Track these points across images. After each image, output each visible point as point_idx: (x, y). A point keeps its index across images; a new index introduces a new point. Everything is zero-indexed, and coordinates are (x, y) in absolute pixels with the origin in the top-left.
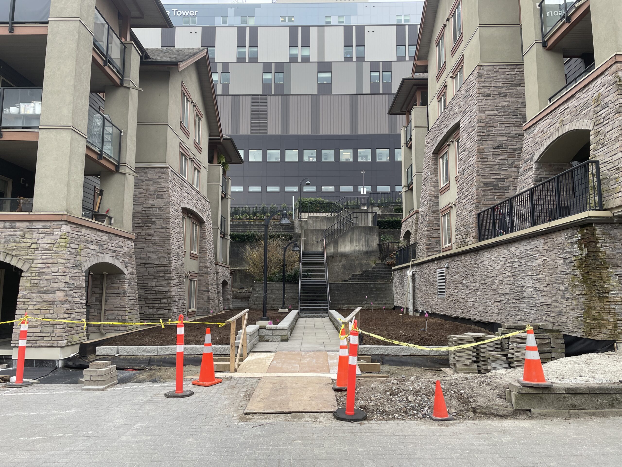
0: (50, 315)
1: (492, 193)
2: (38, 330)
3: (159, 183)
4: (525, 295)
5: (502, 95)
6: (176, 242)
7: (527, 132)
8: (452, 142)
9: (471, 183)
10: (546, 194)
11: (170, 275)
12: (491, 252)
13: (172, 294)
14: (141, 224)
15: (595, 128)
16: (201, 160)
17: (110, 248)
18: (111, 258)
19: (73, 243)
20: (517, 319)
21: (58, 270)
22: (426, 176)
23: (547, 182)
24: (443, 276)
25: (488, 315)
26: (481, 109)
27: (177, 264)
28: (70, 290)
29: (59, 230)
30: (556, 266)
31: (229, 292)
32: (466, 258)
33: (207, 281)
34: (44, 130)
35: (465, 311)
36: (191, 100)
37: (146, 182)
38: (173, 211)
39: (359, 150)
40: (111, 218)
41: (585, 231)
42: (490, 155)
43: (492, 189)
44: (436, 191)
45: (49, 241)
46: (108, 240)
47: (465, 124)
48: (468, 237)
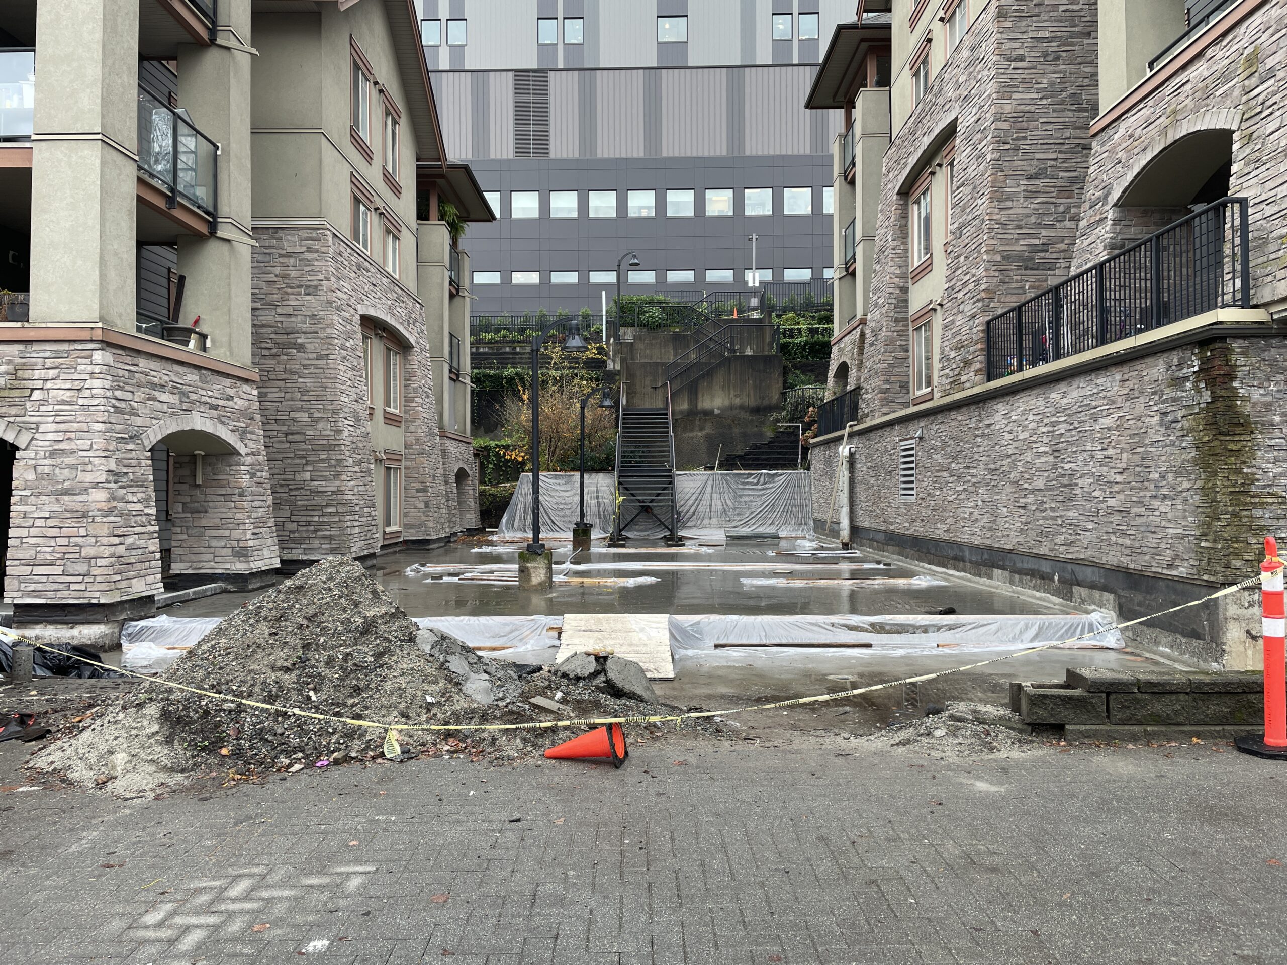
0: (81, 539)
1: (1019, 278)
2: (58, 570)
3: (308, 262)
4: (1077, 492)
5: (1050, 58)
6: (350, 389)
7: (1098, 138)
8: (940, 165)
9: (975, 256)
10: (1132, 276)
11: (339, 457)
12: (1011, 403)
13: (346, 497)
14: (274, 351)
15: (1244, 125)
16: (400, 212)
17: (204, 399)
18: (208, 421)
19: (121, 388)
20: (1058, 541)
21: (91, 445)
22: (882, 243)
23: (1134, 249)
24: (912, 456)
25: (1000, 534)
26: (1002, 90)
27: (354, 434)
28: (120, 487)
29: (88, 361)
30: (1143, 431)
31: (471, 492)
32: (959, 416)
33: (421, 470)
34: (43, 143)
35: (952, 527)
36: (374, 78)
37: (280, 260)
38: (341, 321)
39: (746, 190)
40: (203, 337)
41: (1209, 354)
42: (1019, 193)
43: (1019, 268)
44: (903, 276)
45: (68, 385)
46: (199, 384)
47: (967, 124)
48: (966, 372)
